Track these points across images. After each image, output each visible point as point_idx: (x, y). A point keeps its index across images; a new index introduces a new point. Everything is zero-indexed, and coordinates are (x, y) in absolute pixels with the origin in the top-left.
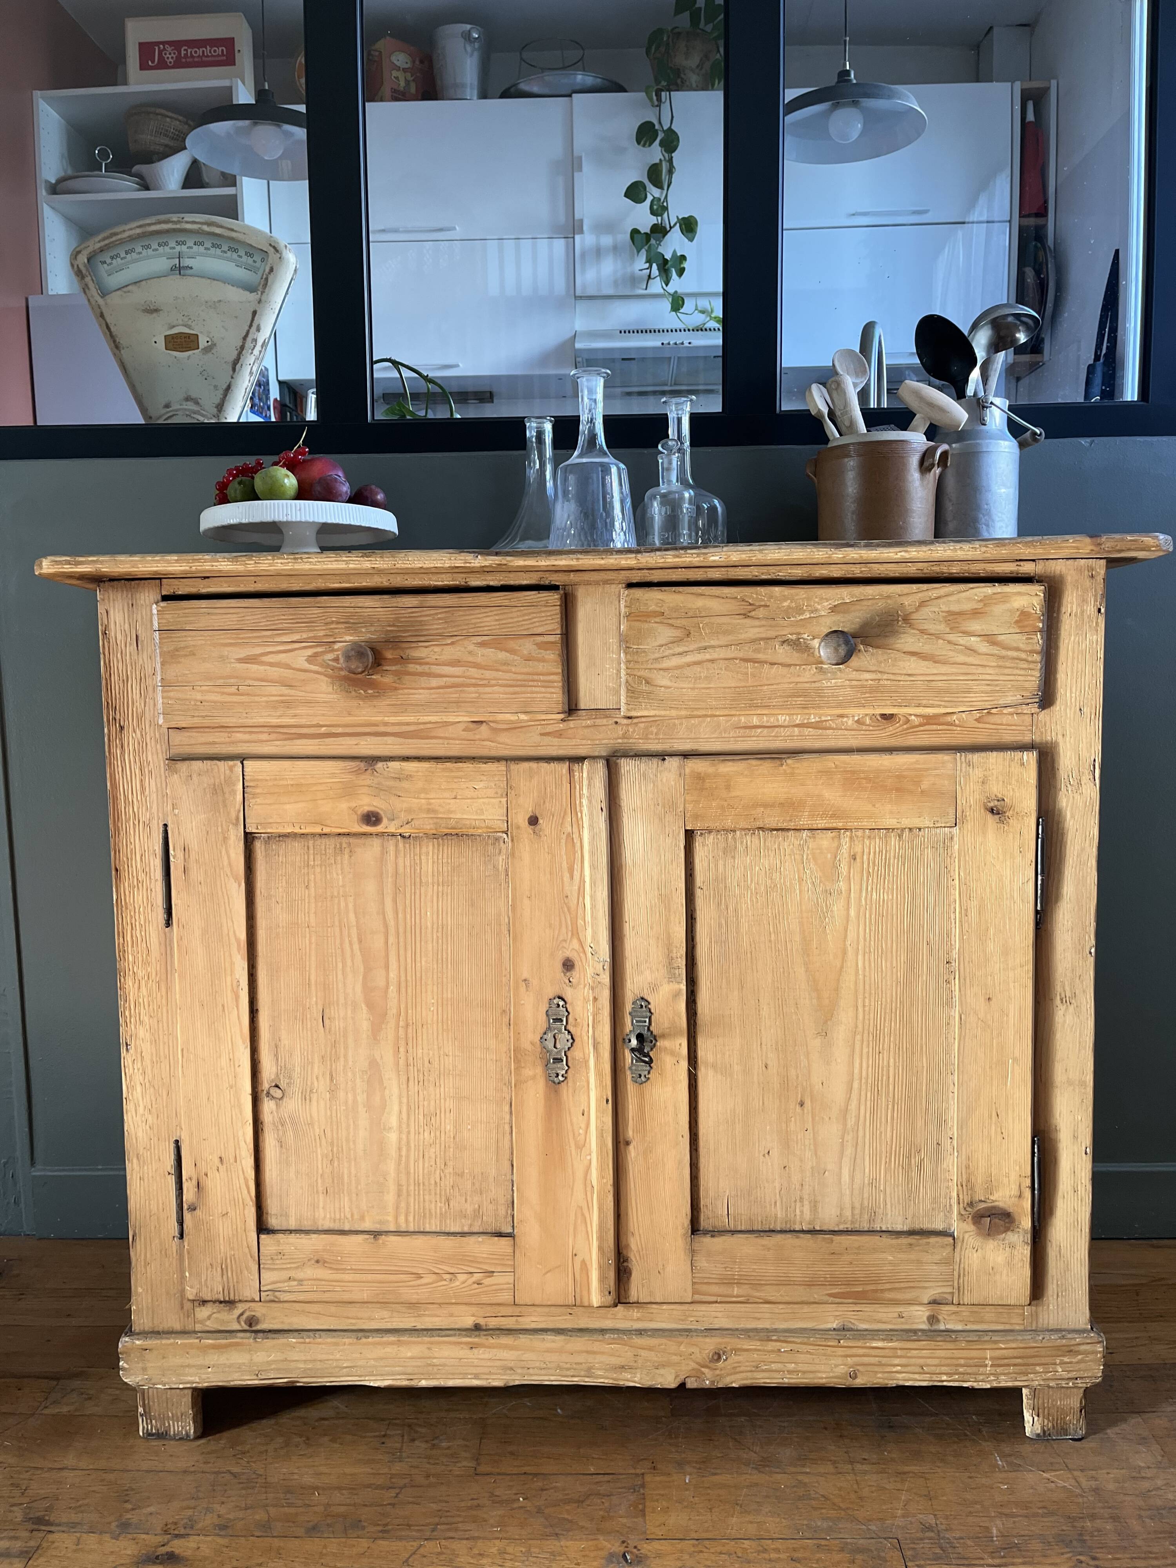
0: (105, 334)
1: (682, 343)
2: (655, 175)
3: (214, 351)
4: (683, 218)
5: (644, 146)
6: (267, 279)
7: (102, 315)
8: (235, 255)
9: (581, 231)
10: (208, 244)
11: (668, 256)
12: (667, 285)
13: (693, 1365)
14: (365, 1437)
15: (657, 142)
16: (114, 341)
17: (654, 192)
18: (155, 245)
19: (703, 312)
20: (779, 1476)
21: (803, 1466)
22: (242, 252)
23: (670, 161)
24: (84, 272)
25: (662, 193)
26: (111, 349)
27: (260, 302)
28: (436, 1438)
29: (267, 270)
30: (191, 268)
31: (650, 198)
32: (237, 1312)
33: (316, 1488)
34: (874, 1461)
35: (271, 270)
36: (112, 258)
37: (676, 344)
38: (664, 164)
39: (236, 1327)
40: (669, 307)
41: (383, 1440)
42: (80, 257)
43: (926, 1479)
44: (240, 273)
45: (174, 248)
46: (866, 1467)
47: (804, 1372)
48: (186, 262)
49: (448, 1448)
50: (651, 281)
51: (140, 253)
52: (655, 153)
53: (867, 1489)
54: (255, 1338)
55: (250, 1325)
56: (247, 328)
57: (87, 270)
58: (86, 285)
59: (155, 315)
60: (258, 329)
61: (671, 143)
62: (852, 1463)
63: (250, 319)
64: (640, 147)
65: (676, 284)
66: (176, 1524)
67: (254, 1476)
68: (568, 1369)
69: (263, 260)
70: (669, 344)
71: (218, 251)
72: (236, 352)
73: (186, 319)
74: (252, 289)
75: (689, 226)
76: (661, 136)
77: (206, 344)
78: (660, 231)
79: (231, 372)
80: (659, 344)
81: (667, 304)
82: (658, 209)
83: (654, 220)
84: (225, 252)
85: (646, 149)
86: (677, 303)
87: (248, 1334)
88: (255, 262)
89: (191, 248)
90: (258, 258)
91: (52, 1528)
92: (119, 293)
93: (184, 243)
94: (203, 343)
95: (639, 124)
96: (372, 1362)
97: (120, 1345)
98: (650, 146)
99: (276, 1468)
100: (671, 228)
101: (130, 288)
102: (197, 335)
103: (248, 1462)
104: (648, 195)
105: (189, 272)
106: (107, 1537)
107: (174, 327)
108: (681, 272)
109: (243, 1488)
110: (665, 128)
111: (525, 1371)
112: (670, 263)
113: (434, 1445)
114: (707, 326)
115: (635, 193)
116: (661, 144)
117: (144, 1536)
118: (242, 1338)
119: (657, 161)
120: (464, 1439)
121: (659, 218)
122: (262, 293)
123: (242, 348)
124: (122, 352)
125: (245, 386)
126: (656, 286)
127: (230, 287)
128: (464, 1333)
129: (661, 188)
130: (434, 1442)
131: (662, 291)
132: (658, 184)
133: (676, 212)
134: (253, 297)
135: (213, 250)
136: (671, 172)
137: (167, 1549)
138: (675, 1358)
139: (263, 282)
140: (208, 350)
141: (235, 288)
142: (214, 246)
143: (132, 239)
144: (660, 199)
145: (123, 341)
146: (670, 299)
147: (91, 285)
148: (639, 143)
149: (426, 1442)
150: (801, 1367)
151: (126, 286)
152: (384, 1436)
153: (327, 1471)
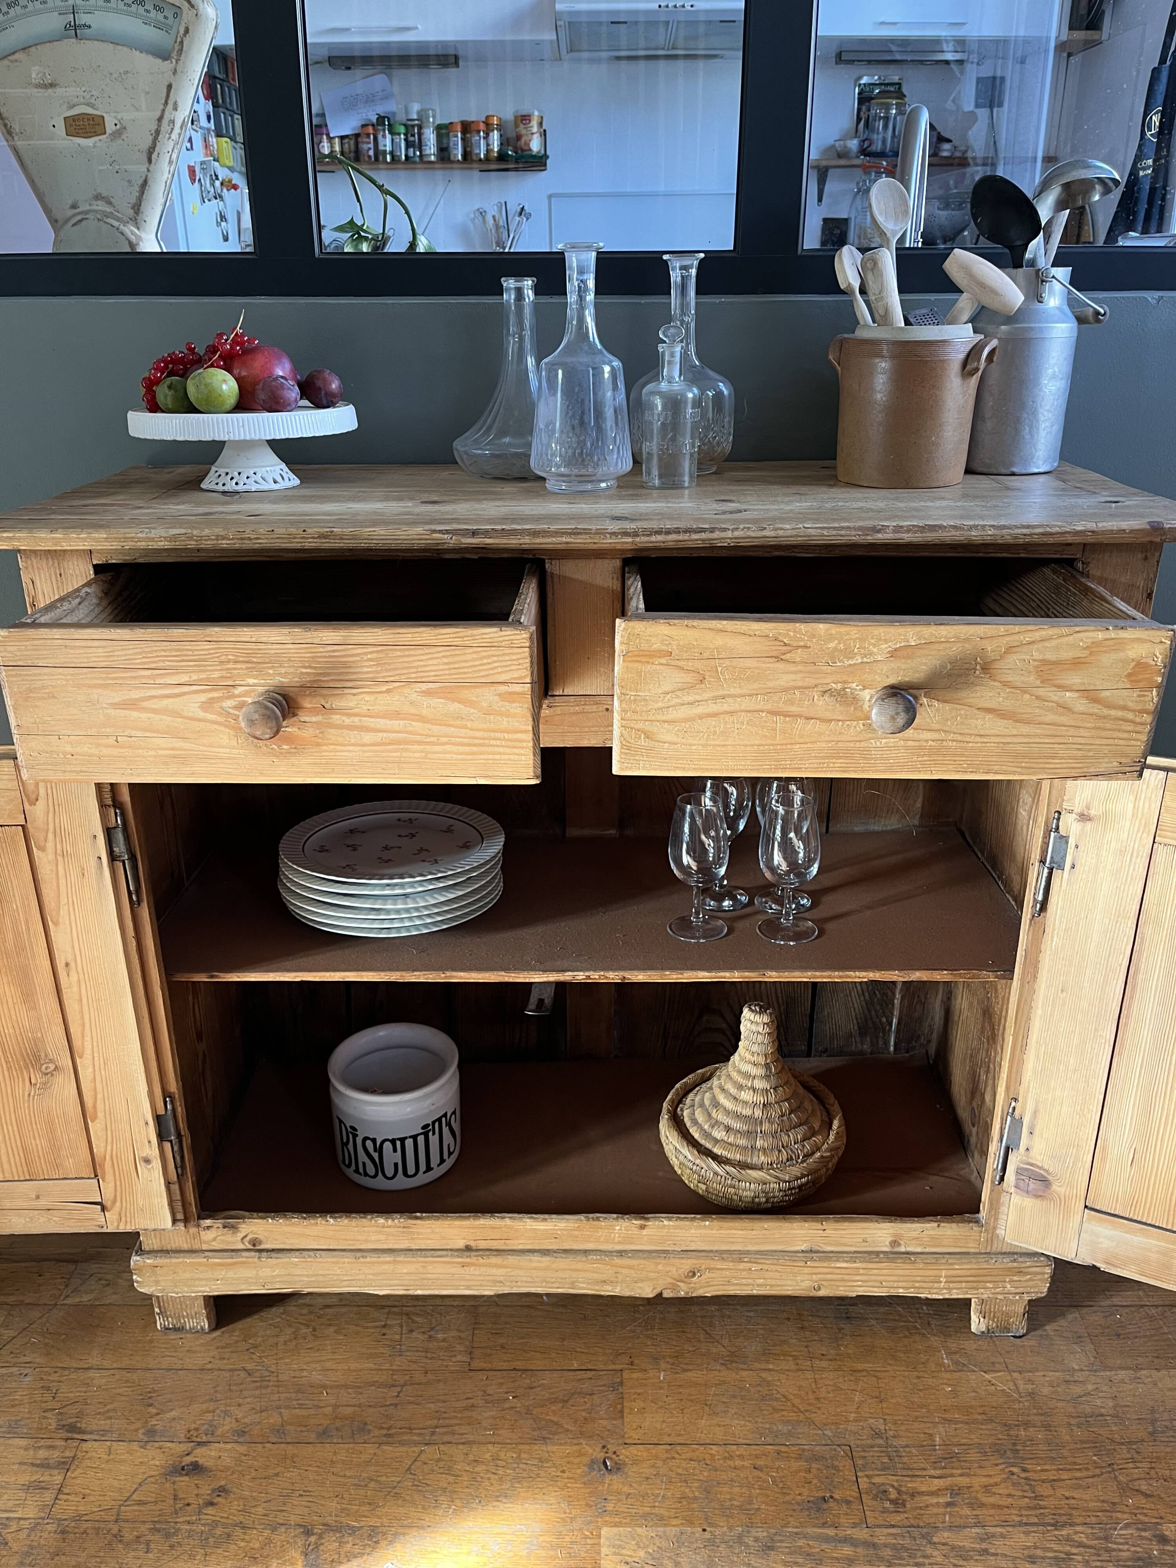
13: (669, 1280)
14: (367, 1328)
20: (744, 1373)
21: (768, 1362)
28: (432, 1329)
32: (240, 1235)
33: (325, 1387)
34: (831, 1357)
39: (241, 1246)
41: (384, 1331)
43: (878, 1378)
46: (824, 1364)
47: (772, 1286)
49: (444, 1340)
53: (823, 1389)
54: (259, 1258)
55: (254, 1245)
62: (811, 1359)
66: (196, 1432)
67: (267, 1374)
68: (553, 1283)
87: (253, 1254)
91: (85, 1437)
96: (371, 1277)
97: (132, 1263)
99: (286, 1364)
103: (260, 1357)
106: (135, 1446)
109: (257, 1388)
111: (514, 1284)
113: (430, 1337)
117: (166, 1447)
118: (247, 1257)
120: (458, 1330)
128: (456, 1254)
130: (432, 1333)
137: (191, 1459)
138: (652, 1275)
149: (423, 1333)
150: (769, 1282)
152: (384, 1326)
153: (334, 1367)
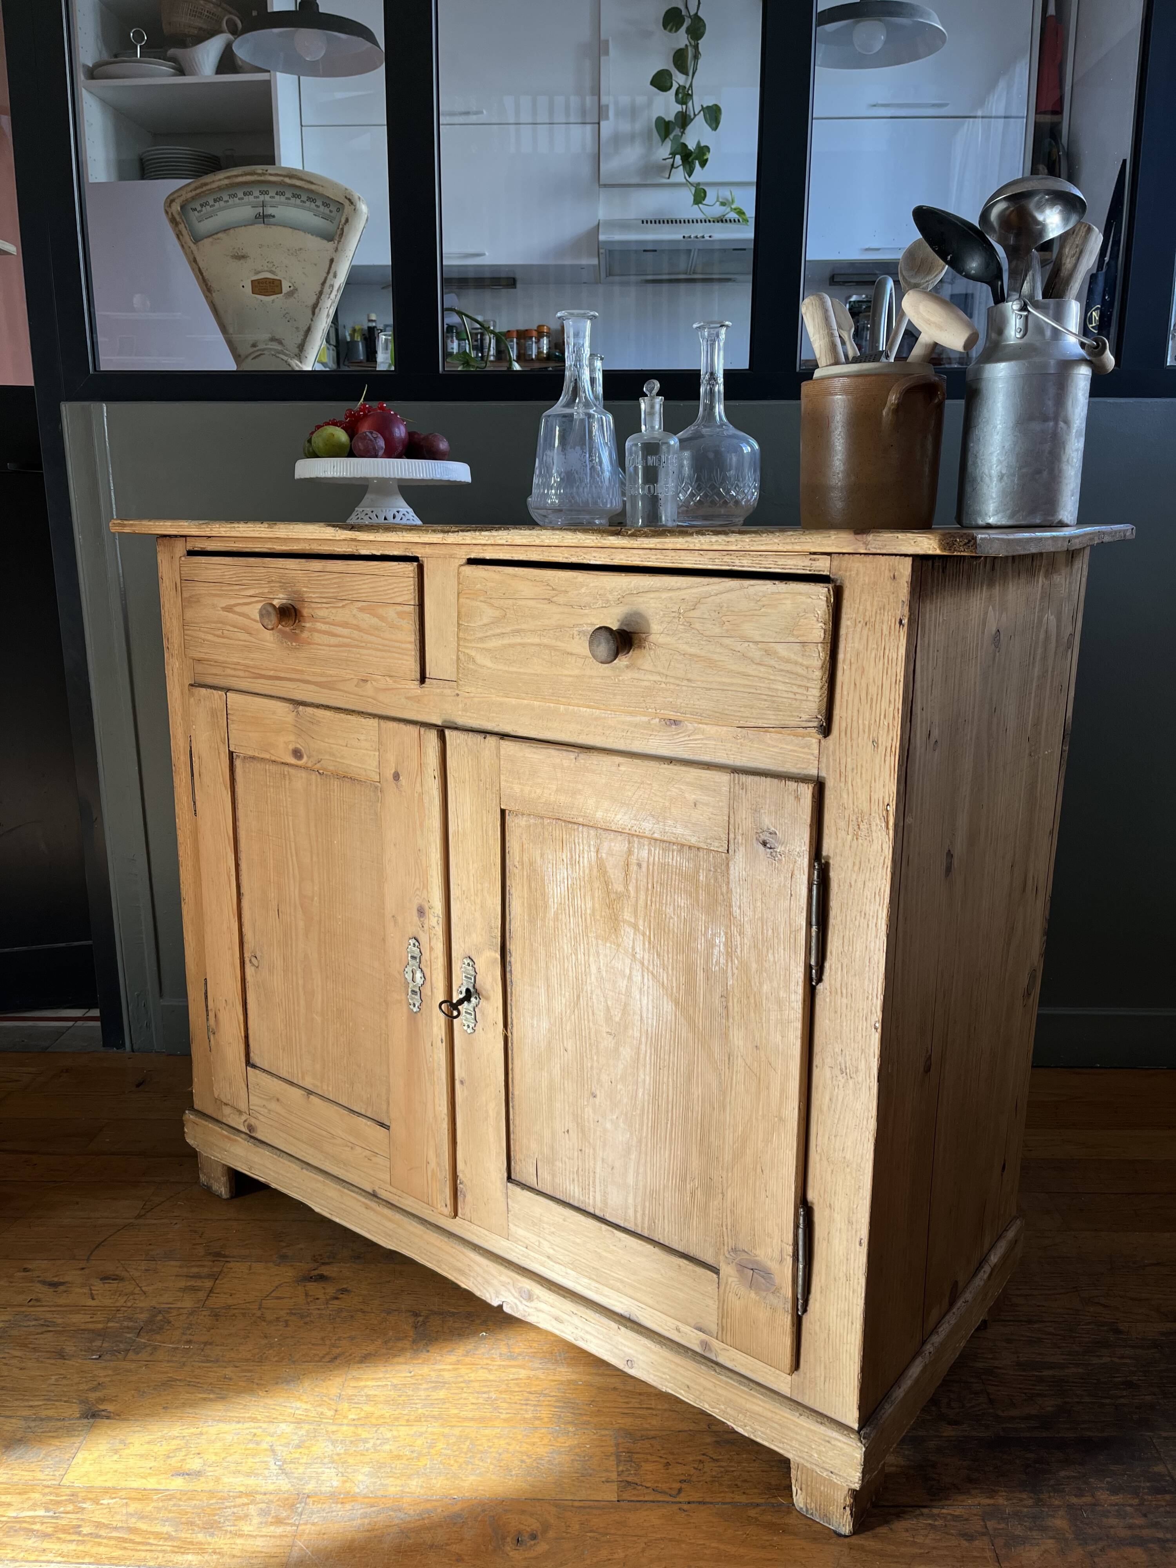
0: (197, 279)
1: (703, 237)
2: (680, 60)
3: (295, 295)
4: (708, 107)
5: (670, 31)
6: (342, 229)
7: (195, 260)
8: (313, 205)
9: (607, 118)
10: (289, 195)
11: (692, 146)
12: (690, 176)
15: (683, 29)
16: (206, 285)
17: (679, 79)
18: (240, 194)
19: (723, 204)
22: (319, 203)
23: (696, 47)
24: (178, 219)
25: (687, 79)
26: (204, 293)
27: (336, 250)
29: (343, 220)
30: (274, 216)
31: (675, 86)
35: (347, 221)
36: (202, 205)
37: (696, 237)
38: (689, 48)
40: (692, 199)
42: (174, 204)
44: (317, 222)
45: (257, 197)
48: (270, 211)
50: (674, 170)
51: (227, 201)
52: (681, 39)
56: (325, 275)
57: (181, 218)
58: (180, 232)
59: (242, 261)
60: (335, 276)
61: (697, 30)
63: (328, 266)
64: (666, 32)
65: (699, 175)
66: (320, 1255)
69: (338, 210)
70: (690, 237)
71: (298, 201)
72: (315, 297)
73: (270, 265)
74: (329, 238)
75: (713, 115)
76: (687, 22)
77: (289, 289)
78: (684, 120)
79: (311, 316)
80: (680, 237)
81: (688, 195)
82: (684, 96)
83: (679, 108)
84: (304, 202)
85: (674, 35)
86: (700, 196)
88: (331, 211)
89: (273, 197)
90: (333, 208)
91: (228, 1259)
92: (210, 240)
93: (267, 193)
94: (285, 288)
95: (667, 9)
98: (676, 31)
100: (695, 115)
101: (219, 235)
102: (280, 281)
104: (674, 83)
105: (272, 220)
106: (271, 1265)
107: (259, 272)
108: (703, 163)
110: (692, 13)
112: (693, 155)
114: (728, 217)
115: (661, 81)
116: (688, 31)
117: (298, 1264)
119: (682, 46)
121: (684, 107)
122: (339, 242)
123: (321, 293)
124: (214, 294)
125: (322, 327)
126: (679, 175)
127: (309, 236)
129: (687, 74)
131: (684, 181)
132: (683, 69)
133: (700, 100)
134: (330, 245)
135: (293, 200)
136: (696, 56)
137: (316, 1272)
139: (339, 232)
140: (290, 294)
141: (314, 238)
142: (294, 196)
143: (220, 189)
144: (685, 87)
145: (214, 285)
146: (693, 190)
147: (185, 232)
148: (665, 28)
151: (217, 233)
